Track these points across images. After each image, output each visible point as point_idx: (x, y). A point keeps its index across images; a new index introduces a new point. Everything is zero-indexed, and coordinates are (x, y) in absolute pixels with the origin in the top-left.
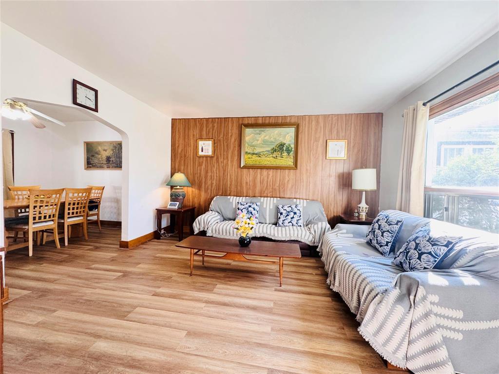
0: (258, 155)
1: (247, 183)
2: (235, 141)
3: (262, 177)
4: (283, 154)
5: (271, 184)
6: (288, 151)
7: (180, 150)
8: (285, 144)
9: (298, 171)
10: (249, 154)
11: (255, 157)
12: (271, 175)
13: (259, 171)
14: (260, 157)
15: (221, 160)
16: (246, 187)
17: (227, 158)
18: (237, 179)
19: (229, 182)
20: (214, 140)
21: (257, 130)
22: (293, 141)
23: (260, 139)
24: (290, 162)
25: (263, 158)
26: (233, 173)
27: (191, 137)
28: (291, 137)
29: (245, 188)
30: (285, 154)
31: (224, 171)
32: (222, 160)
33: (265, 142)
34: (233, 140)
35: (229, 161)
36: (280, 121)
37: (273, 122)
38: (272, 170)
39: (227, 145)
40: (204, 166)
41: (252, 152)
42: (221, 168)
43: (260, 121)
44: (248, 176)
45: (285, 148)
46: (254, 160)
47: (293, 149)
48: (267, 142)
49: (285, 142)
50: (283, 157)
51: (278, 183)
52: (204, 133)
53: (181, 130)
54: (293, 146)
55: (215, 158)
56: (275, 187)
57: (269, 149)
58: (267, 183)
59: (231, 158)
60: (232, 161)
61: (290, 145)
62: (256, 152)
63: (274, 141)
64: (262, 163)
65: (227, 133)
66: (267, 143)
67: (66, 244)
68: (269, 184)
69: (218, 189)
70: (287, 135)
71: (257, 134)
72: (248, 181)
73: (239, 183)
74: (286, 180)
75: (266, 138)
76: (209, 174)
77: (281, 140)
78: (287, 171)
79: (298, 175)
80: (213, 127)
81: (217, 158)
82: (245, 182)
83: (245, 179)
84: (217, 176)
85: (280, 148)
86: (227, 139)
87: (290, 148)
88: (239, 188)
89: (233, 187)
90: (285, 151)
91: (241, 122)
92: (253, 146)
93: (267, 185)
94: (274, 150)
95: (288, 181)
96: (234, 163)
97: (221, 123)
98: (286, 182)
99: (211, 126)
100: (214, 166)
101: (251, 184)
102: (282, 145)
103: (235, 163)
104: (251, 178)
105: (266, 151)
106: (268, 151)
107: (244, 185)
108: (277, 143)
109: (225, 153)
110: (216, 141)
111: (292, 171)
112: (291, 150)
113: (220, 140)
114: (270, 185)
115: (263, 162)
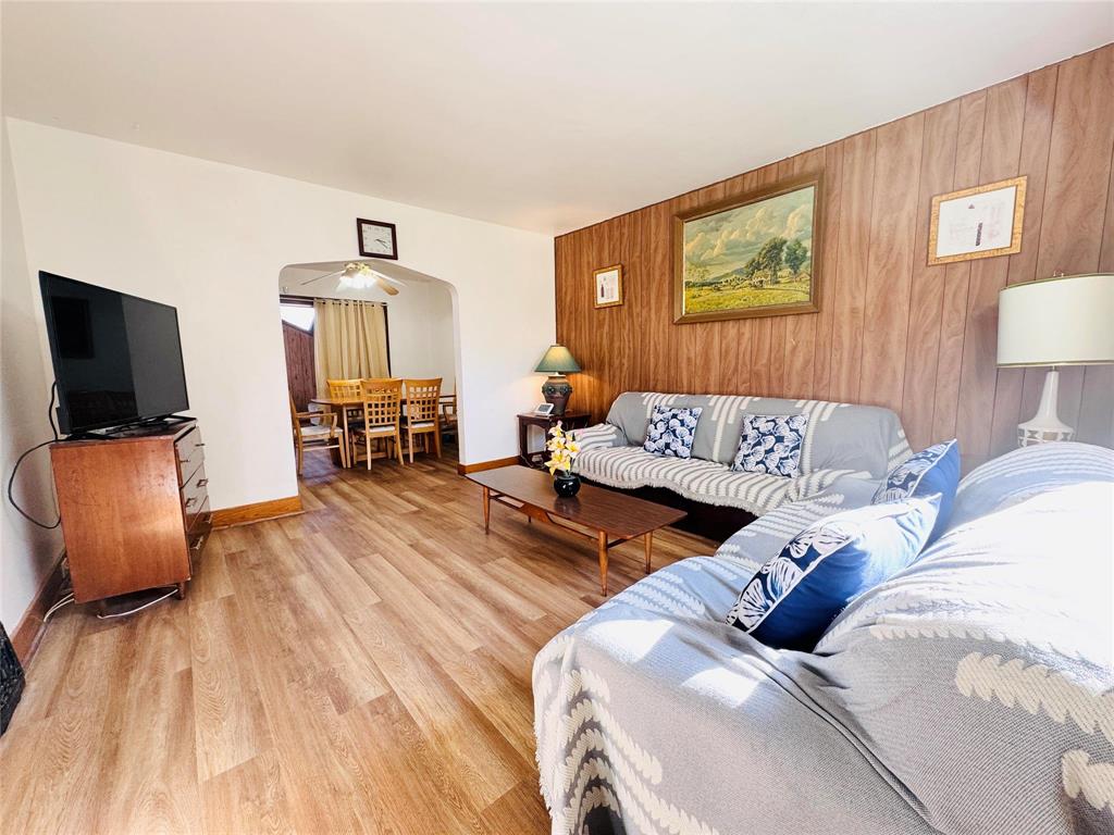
0: (714, 285)
1: (689, 359)
2: (663, 261)
3: (724, 342)
4: (779, 274)
5: (747, 358)
6: (795, 261)
7: (568, 299)
8: (785, 242)
9: (825, 316)
10: (694, 285)
11: (706, 294)
12: (747, 335)
13: (717, 326)
14: (719, 290)
15: (636, 310)
16: (688, 370)
17: (649, 303)
18: (669, 350)
19: (652, 360)
20: (623, 268)
21: (711, 221)
22: (811, 229)
23: (719, 242)
24: (799, 293)
25: (727, 292)
26: (661, 339)
27: (585, 269)
28: (802, 216)
29: (685, 373)
30: (786, 272)
31: (643, 334)
32: (638, 310)
33: (731, 248)
34: (659, 259)
35: (653, 311)
36: (772, 179)
37: (754, 185)
38: (748, 322)
39: (649, 275)
40: (606, 327)
41: (699, 280)
42: (637, 328)
43: (719, 195)
44: (692, 343)
45: (784, 256)
46: (706, 300)
47: (809, 254)
48: (737, 247)
49: (784, 236)
50: (778, 282)
51: (766, 356)
52: (606, 254)
53: (569, 259)
54: (807, 244)
55: (626, 307)
56: (758, 367)
57: (741, 265)
58: (737, 358)
59: (656, 303)
60: (658, 310)
61: (798, 243)
62: (710, 278)
63: (753, 239)
64: (723, 306)
65: (648, 246)
66: (736, 250)
67: (411, 461)
68: (740, 362)
69: (632, 377)
70: (791, 217)
71: (712, 230)
72: (693, 355)
73: (672, 360)
74: (788, 347)
75: (732, 237)
76: (616, 345)
77: (774, 232)
78: (790, 320)
79: (825, 329)
80: (622, 234)
81: (630, 307)
82: (685, 356)
83: (685, 350)
84: (629, 348)
85: (773, 255)
86: (648, 260)
87: (800, 252)
88: (673, 373)
89: (661, 370)
90: (784, 264)
91: (674, 210)
92: (704, 264)
93: (737, 364)
94: (755, 266)
95: (794, 348)
96: (663, 315)
97: (635, 223)
98: (787, 353)
99: (616, 234)
100: (624, 326)
101: (698, 362)
102: (776, 247)
103: (664, 312)
104: (699, 348)
105: (736, 272)
106: (739, 271)
107: (684, 365)
108: (761, 246)
109: (644, 293)
110: (627, 268)
111: (806, 318)
112: (804, 256)
113: (634, 263)
114: (744, 363)
115: (727, 303)
